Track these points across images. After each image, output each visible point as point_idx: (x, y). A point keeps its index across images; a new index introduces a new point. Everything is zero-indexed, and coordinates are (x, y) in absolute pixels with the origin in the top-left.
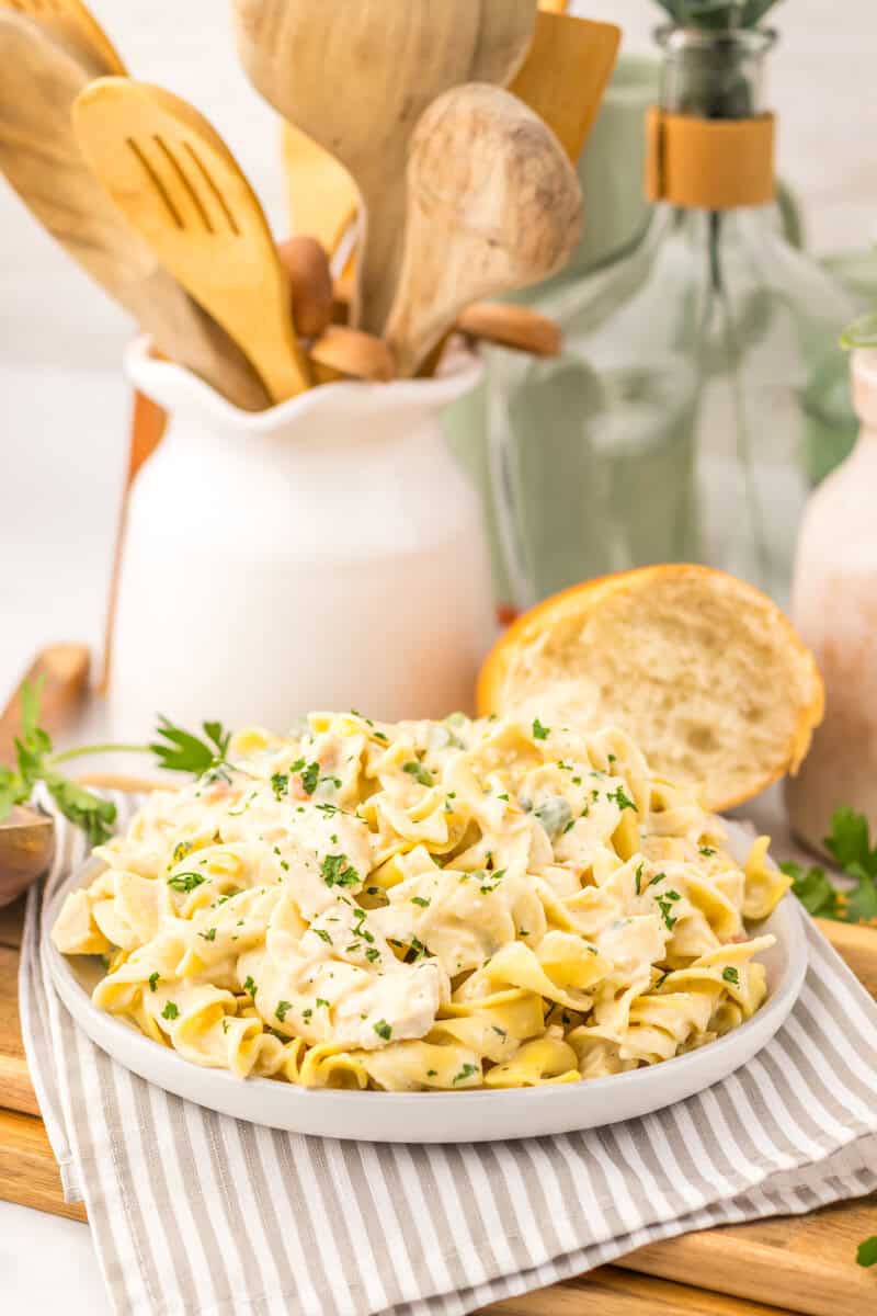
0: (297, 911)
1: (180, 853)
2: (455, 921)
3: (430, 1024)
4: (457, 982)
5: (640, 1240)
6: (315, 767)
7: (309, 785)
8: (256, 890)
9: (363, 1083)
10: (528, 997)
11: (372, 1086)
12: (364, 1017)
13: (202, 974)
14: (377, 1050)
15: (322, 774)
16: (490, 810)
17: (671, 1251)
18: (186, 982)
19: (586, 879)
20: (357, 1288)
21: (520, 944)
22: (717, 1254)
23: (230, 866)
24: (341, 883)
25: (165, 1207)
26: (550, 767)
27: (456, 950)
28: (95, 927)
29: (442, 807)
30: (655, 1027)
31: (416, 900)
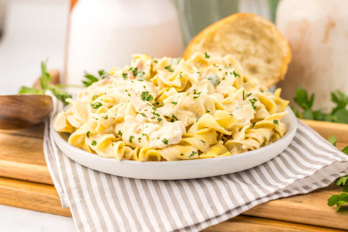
0: (134, 109)
1: (94, 99)
2: (186, 109)
3: (180, 139)
4: (188, 128)
5: (255, 204)
6: (136, 69)
7: (135, 74)
8: (120, 104)
9: (159, 159)
10: (211, 131)
11: (163, 159)
12: (158, 138)
13: (104, 131)
14: (163, 148)
15: (138, 71)
16: (194, 77)
17: (265, 207)
18: (99, 135)
19: (226, 96)
20: (161, 225)
21: (208, 114)
22: (281, 207)
23: (111, 100)
24: (148, 100)
25: (96, 206)
26: (211, 67)
27: (187, 118)
28: (68, 123)
29: (179, 75)
30: (253, 138)
31: (173, 103)
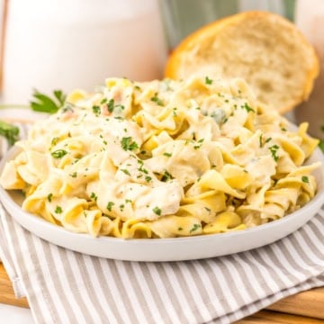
0: (112, 162)
1: (54, 143)
2: (183, 162)
3: (178, 208)
4: (186, 189)
5: (280, 296)
6: (112, 101)
7: (110, 109)
8: (92, 154)
9: (149, 235)
10: (218, 194)
11: (154, 236)
12: (148, 206)
13: (71, 193)
14: (155, 220)
15: (116, 103)
16: (192, 115)
17: (293, 300)
18: (64, 198)
19: (237, 142)
21: (213, 171)
22: (314, 301)
23: (79, 146)
24: (130, 149)
26: (214, 96)
27: (185, 176)
28: (19, 177)
29: (172, 114)
30: (276, 204)
31: (166, 154)
